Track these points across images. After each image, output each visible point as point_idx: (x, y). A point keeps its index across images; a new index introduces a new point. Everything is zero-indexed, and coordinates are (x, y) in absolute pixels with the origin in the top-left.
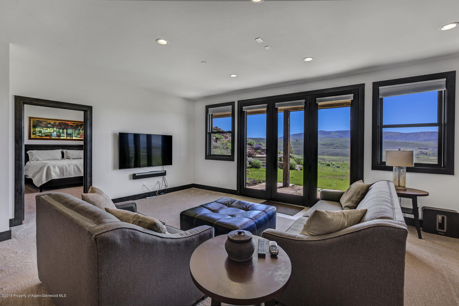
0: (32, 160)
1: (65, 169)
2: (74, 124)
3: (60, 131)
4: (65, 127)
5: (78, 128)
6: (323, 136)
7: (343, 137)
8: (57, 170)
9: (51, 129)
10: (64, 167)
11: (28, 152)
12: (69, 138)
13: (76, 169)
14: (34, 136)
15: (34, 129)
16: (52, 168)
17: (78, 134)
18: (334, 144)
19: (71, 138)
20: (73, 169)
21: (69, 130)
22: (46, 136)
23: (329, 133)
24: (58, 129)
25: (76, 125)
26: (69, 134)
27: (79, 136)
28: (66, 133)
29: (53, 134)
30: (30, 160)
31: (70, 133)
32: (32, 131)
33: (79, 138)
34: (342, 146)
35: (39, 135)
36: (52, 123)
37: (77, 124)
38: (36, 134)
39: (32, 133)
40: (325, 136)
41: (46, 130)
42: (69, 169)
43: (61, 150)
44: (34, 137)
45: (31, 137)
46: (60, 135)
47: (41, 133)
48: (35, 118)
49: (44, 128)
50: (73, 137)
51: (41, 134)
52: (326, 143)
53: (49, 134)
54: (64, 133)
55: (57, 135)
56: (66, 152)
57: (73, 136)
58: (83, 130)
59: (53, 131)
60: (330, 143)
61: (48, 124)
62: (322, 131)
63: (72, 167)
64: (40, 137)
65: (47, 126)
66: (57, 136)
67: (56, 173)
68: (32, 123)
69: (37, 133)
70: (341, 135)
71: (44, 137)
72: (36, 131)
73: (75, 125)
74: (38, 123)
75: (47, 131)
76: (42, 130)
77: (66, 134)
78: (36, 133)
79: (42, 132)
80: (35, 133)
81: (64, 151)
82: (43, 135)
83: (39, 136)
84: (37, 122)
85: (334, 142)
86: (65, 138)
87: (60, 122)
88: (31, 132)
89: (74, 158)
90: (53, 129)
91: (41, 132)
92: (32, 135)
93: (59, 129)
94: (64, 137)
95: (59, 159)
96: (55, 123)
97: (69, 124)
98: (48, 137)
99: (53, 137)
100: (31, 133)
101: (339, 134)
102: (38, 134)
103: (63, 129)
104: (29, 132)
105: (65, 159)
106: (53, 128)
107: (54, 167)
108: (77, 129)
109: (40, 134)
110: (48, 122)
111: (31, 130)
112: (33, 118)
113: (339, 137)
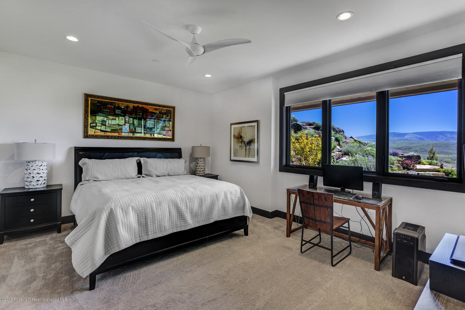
0: (87, 179)
1: (150, 216)
2: (156, 109)
3: (135, 123)
4: (142, 115)
5: (163, 118)
6: (396, 138)
7: (424, 140)
8: (132, 218)
9: (120, 118)
10: (149, 210)
11: (80, 163)
12: (148, 136)
13: (174, 212)
14: (94, 130)
15: (93, 117)
16: (119, 214)
17: (163, 129)
18: (411, 148)
19: (152, 136)
20: (167, 213)
21: (148, 122)
22: (113, 131)
23: (405, 134)
24: (132, 119)
25: (160, 113)
26: (148, 128)
27: (164, 132)
28: (144, 126)
29: (123, 129)
30: (83, 179)
31: (151, 126)
32: (90, 121)
33: (164, 137)
34: (422, 150)
35: (102, 129)
36: (123, 107)
37: (161, 111)
38: (97, 128)
39: (89, 126)
40: (399, 139)
41: (113, 119)
42: (159, 213)
43: (137, 158)
44: (93, 133)
45: (87, 132)
46: (135, 129)
47: (105, 125)
48: (95, 96)
49: (110, 117)
50: (155, 135)
51: (104, 127)
52: (401, 146)
53: (117, 127)
54: (142, 127)
55: (130, 129)
56: (146, 162)
57: (154, 131)
58: (170, 121)
59: (124, 122)
60: (406, 147)
61: (116, 108)
62: (395, 132)
63: (165, 206)
64: (102, 134)
65: (115, 112)
66: (131, 132)
67: (129, 228)
68: (89, 106)
69: (99, 126)
70: (421, 137)
71: (109, 134)
72: (97, 122)
73: (158, 112)
74: (100, 106)
75: (114, 122)
76: (105, 119)
77: (144, 128)
78: (96, 126)
79: (107, 125)
80: (94, 125)
81: (142, 160)
82: (108, 130)
83: (102, 131)
84: (98, 104)
85: (412, 145)
86: (142, 135)
87: (136, 105)
88: (87, 122)
89: (159, 174)
90: (124, 118)
91: (104, 123)
92: (89, 128)
93: (134, 118)
94: (141, 133)
95: (135, 177)
96: (127, 107)
97: (150, 110)
98: (116, 134)
99: (123, 134)
100: (87, 125)
101: (419, 136)
102: (99, 128)
103: (140, 119)
104: (85, 123)
105: (143, 177)
106: (124, 116)
107: (126, 212)
108: (161, 120)
109: (102, 127)
110: (117, 106)
111: (87, 120)
112: (91, 96)
113: (418, 140)
